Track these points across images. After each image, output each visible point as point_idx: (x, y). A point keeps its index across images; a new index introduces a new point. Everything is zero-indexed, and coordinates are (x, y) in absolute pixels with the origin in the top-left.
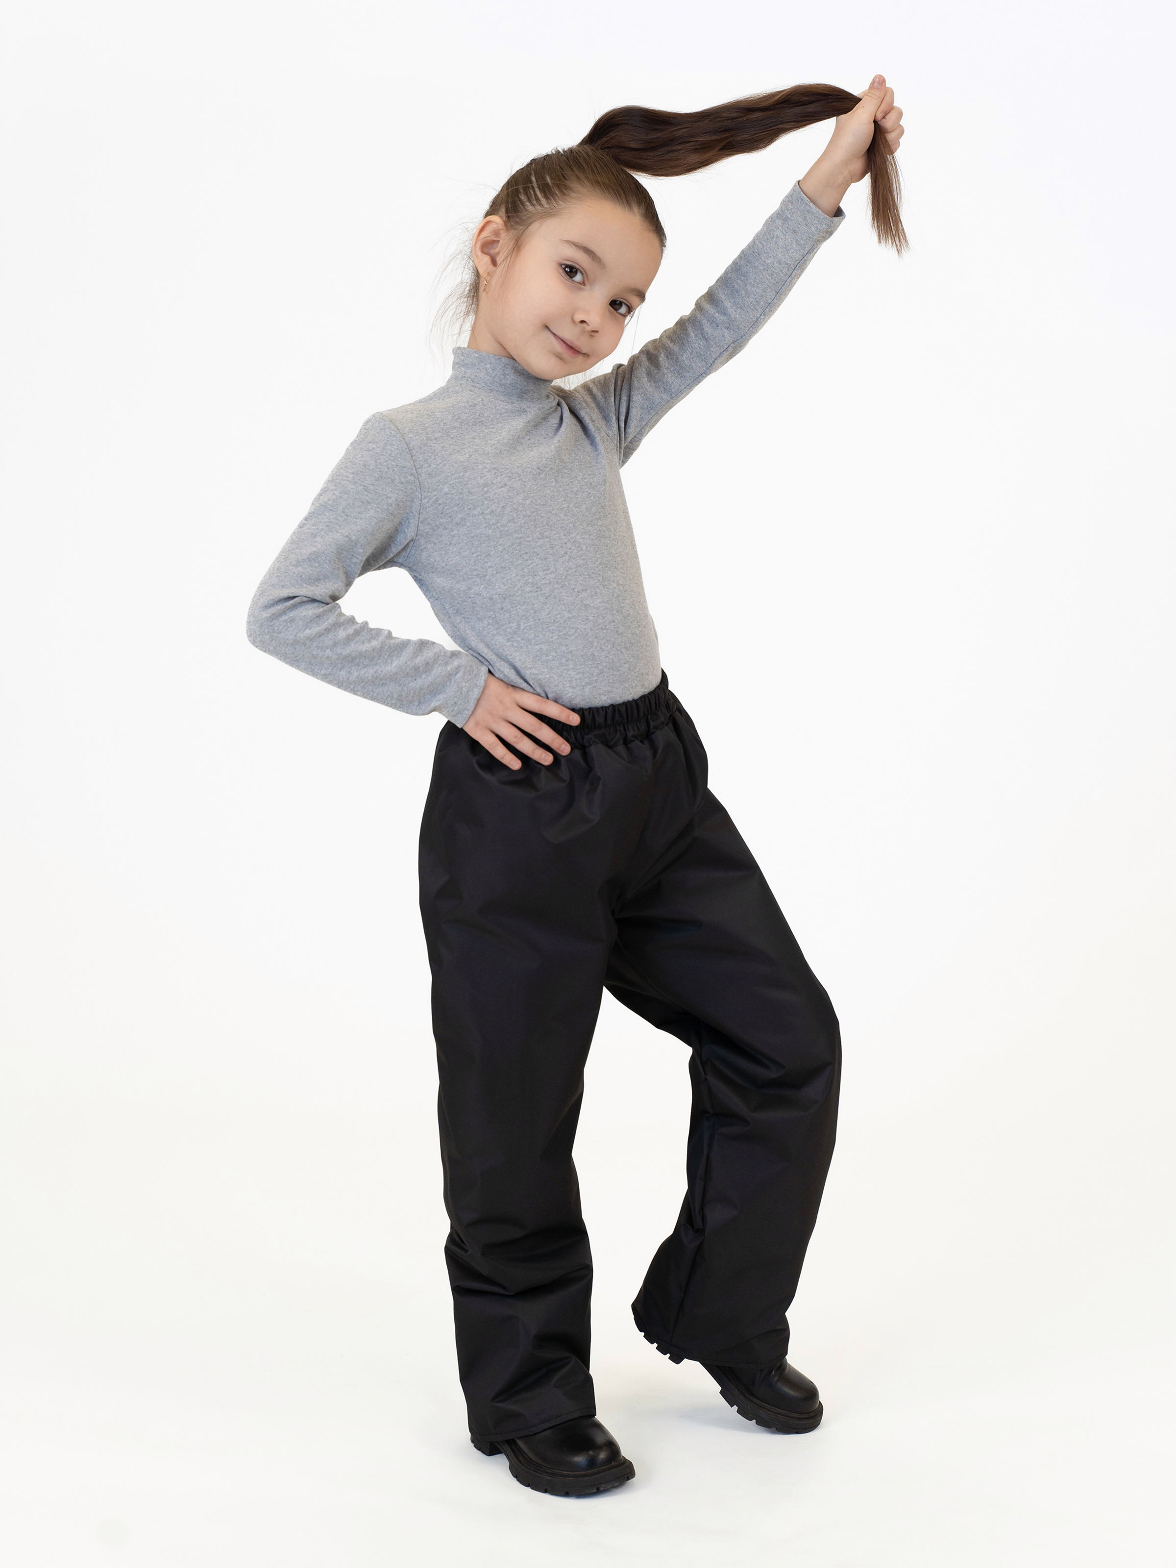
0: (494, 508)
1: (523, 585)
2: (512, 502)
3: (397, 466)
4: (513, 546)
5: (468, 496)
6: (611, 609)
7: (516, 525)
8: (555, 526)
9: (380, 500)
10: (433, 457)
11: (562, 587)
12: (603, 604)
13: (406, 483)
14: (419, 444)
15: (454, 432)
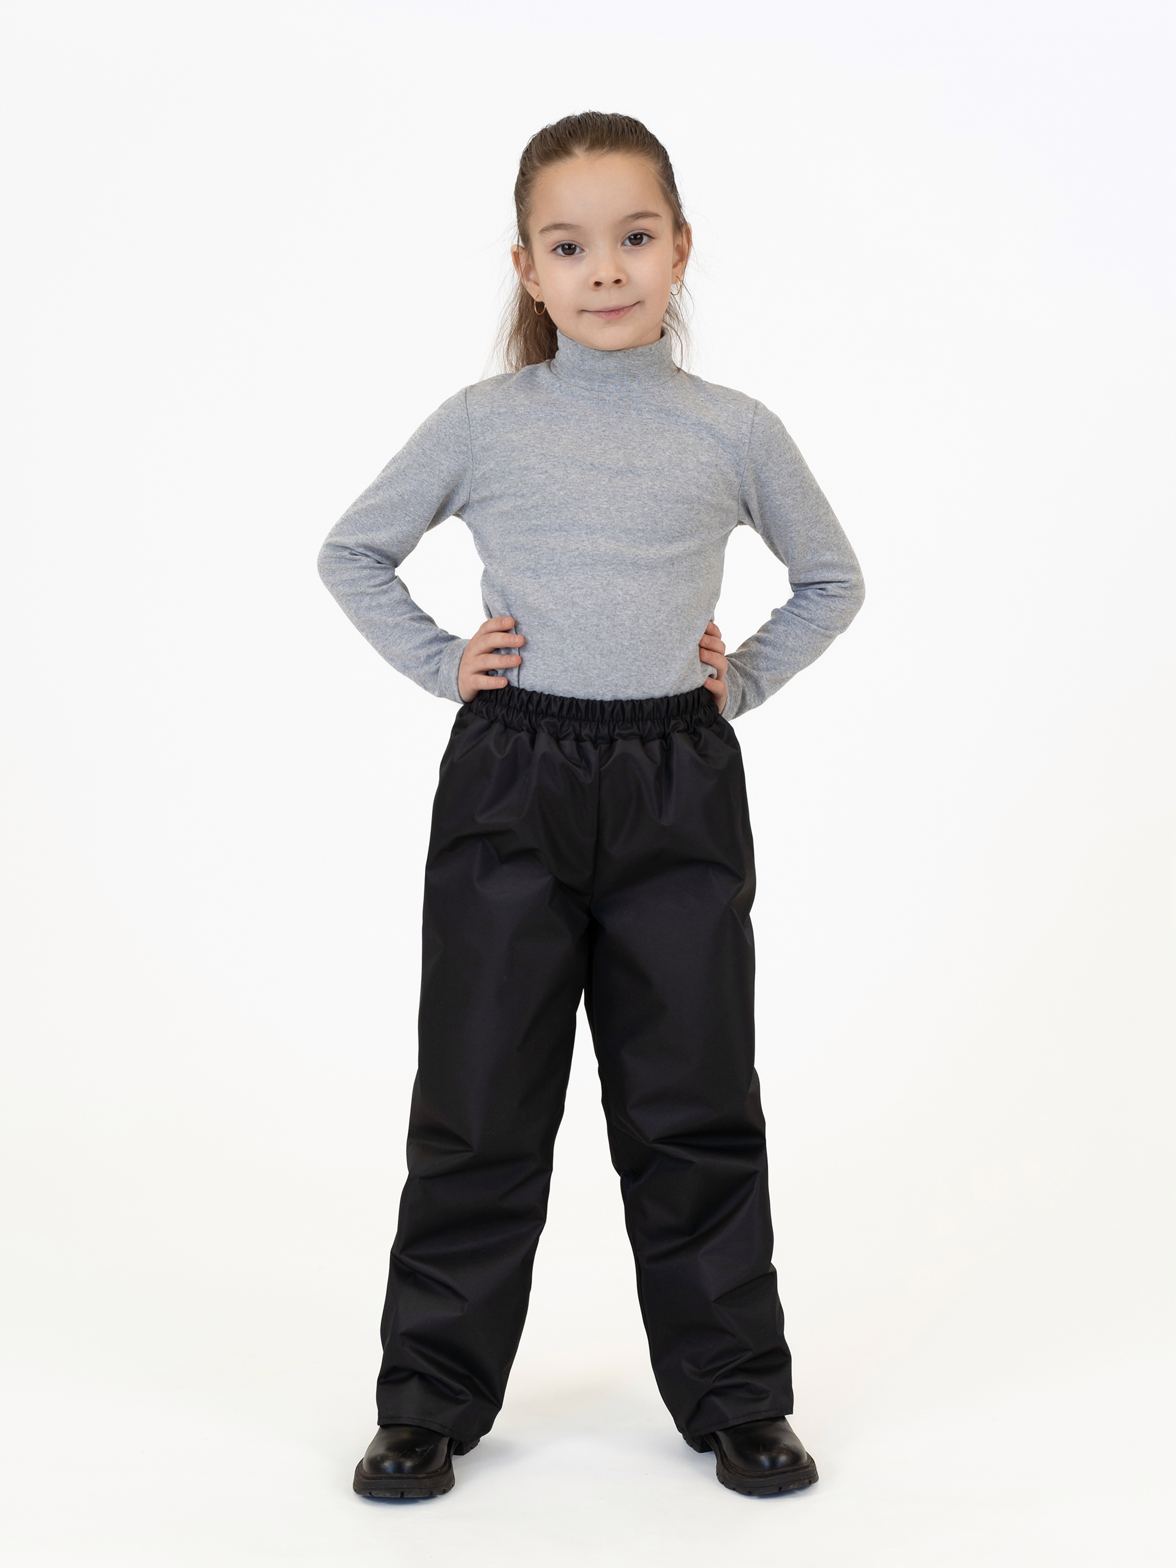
0: (526, 492)
1: (525, 569)
2: (544, 490)
3: (454, 434)
4: (530, 532)
5: (508, 475)
6: (600, 613)
7: (537, 512)
8: (580, 522)
9: (433, 466)
10: (491, 431)
11: (559, 580)
12: (593, 606)
13: (459, 453)
14: (481, 416)
15: (521, 410)
